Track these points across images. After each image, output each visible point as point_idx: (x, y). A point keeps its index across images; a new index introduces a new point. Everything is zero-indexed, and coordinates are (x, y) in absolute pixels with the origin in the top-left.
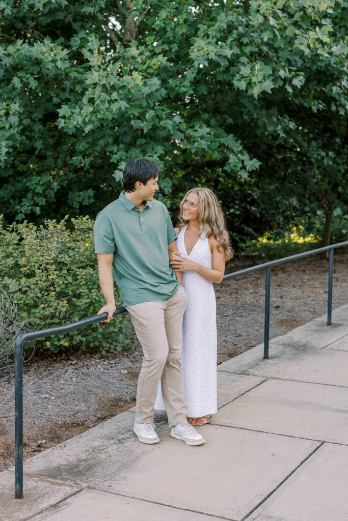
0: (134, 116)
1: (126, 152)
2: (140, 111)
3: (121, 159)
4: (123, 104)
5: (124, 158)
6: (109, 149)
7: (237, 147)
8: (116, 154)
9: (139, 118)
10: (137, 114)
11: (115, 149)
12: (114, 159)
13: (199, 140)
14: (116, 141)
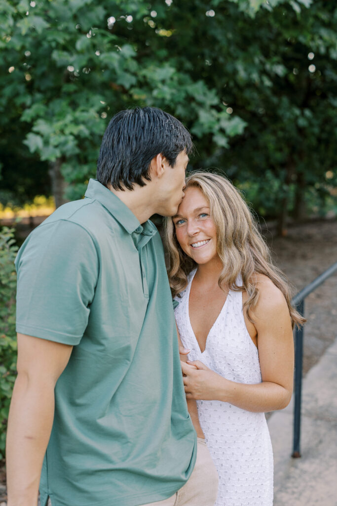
0: (58, 44)
1: (47, 104)
2: (68, 37)
3: (38, 117)
4: (40, 24)
5: (42, 113)
6: (19, 101)
7: (212, 98)
8: (29, 107)
9: (65, 48)
10: (61, 41)
11: (28, 100)
12: (27, 116)
13: (160, 85)
14: (30, 88)
